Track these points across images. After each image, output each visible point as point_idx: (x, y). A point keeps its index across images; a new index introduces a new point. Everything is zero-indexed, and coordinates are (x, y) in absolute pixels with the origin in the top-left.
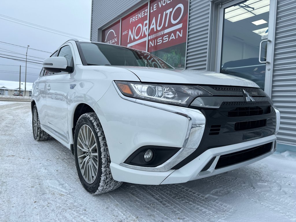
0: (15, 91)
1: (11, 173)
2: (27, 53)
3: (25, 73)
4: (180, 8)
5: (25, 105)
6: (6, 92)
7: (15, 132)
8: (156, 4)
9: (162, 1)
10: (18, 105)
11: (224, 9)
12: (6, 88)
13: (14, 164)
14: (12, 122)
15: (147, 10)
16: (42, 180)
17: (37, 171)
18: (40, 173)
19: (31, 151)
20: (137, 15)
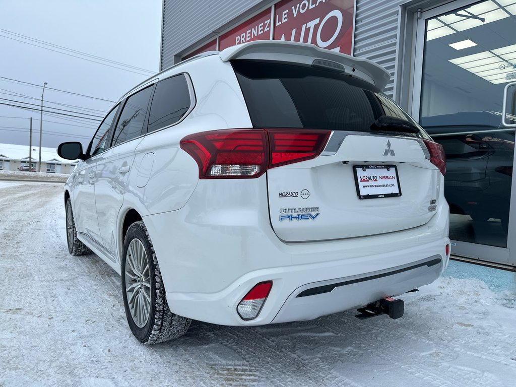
0: (22, 162)
1: (14, 357)
2: (42, 96)
3: (40, 132)
4: (335, 19)
5: (39, 190)
6: (6, 164)
7: (21, 250)
8: (287, 11)
9: (298, 5)
10: (28, 188)
11: (426, 20)
12: (6, 157)
13: (20, 333)
14: (17, 226)
15: (268, 21)
16: (79, 378)
17: (68, 352)
18: (73, 357)
19: (54, 296)
20: (250, 31)
